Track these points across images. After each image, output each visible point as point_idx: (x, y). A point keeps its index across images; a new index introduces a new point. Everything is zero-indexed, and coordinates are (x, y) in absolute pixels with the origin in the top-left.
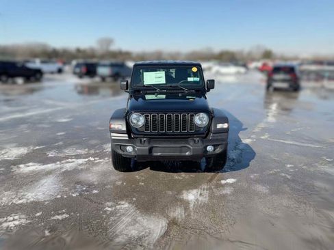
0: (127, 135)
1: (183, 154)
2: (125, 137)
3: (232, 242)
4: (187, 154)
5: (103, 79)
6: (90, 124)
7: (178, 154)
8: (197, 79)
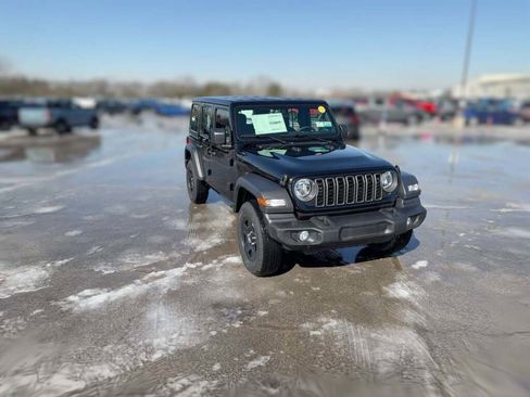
1: (381, 234)
2: (291, 218)
3: (511, 335)
4: (387, 232)
5: (32, 130)
6: (110, 210)
7: (375, 234)
8: (329, 124)
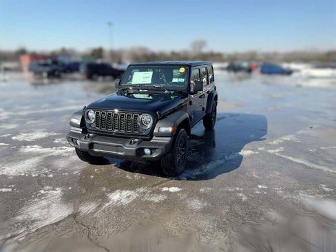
0: (81, 130)
2: (80, 131)
8: (182, 80)
